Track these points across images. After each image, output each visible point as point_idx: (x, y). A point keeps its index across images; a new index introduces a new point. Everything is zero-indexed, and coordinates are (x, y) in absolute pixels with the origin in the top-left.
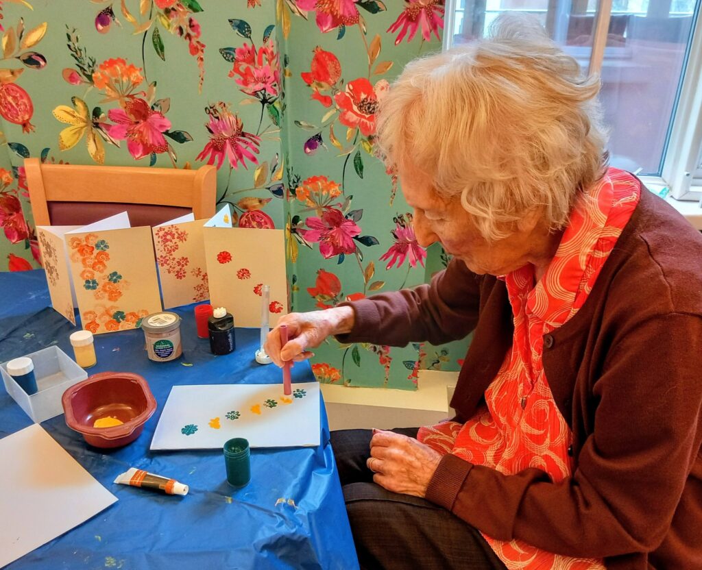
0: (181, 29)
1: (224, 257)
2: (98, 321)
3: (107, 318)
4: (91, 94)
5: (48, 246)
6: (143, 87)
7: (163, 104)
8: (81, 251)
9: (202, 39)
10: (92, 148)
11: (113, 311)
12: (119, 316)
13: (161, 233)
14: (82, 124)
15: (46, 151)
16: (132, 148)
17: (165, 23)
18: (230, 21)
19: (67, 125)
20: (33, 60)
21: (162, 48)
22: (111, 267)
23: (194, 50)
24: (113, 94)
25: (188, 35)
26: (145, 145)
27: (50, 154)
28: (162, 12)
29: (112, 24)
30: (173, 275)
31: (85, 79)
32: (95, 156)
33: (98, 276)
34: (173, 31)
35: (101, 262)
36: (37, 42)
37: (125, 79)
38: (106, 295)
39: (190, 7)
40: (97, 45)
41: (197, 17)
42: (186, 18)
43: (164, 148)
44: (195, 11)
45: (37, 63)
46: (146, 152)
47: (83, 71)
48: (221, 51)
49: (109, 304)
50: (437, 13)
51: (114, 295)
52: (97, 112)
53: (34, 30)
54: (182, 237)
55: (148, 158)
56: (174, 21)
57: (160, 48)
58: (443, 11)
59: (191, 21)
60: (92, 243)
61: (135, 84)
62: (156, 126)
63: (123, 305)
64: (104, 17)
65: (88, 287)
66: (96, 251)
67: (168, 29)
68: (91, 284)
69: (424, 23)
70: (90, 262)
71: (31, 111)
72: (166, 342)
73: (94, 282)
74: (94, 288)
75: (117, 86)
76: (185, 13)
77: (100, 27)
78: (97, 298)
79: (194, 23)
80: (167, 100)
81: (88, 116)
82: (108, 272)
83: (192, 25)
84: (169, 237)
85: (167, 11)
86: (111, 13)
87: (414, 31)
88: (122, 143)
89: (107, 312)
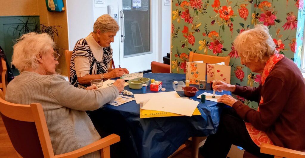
0: (229, 25)
1: (218, 71)
2: (192, 81)
3: (194, 81)
4: (207, 38)
5: (187, 66)
6: (218, 38)
7: (222, 42)
8: (192, 66)
9: (233, 27)
10: (205, 51)
11: (196, 80)
12: (196, 81)
13: (209, 66)
14: (204, 45)
15: (195, 51)
16: (214, 52)
17: (226, 24)
18: (240, 24)
19: (201, 45)
20: (197, 31)
21: (224, 29)
22: (197, 70)
23: (231, 30)
24: (212, 39)
25: (230, 26)
26: (217, 51)
27: (196, 51)
28: (225, 21)
29: (215, 23)
30: (210, 76)
31: (207, 35)
32: (205, 53)
33: (194, 72)
34: (227, 25)
35: (195, 69)
36: (199, 27)
37: (215, 36)
38: (195, 76)
39: (231, 20)
40: (211, 28)
41: (233, 23)
42: (230, 23)
43: (221, 52)
44: (233, 21)
45: (198, 31)
46: (217, 53)
47: (207, 34)
48: (237, 30)
49: (195, 78)
50: (295, 23)
51: (196, 77)
52: (208, 42)
53: (199, 24)
54: (213, 68)
55: (217, 54)
56: (227, 23)
57: (223, 29)
58: (297, 23)
59: (231, 23)
60: (194, 65)
61: (217, 37)
62: (220, 47)
63: (198, 79)
64: (213, 22)
65: (192, 74)
66: (195, 67)
67: (226, 25)
68: (192, 73)
69: (292, 26)
70: (193, 68)
71: (194, 41)
72: (202, 85)
73: (193, 73)
74: (193, 74)
75: (213, 37)
76: (230, 22)
77: (212, 24)
78: (193, 76)
79: (232, 23)
80: (223, 41)
81: (206, 43)
82: (196, 71)
83: (231, 24)
84: (210, 67)
85: (226, 21)
86: (215, 21)
87: (289, 27)
88: (212, 50)
89: (194, 80)
